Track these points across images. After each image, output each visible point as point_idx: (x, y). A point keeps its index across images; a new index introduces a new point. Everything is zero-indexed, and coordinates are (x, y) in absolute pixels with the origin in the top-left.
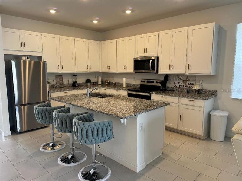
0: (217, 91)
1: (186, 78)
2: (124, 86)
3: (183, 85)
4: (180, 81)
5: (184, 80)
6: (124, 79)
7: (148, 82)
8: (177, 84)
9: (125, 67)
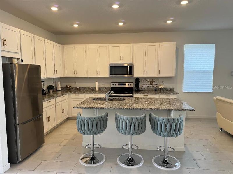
0: (174, 88)
1: (152, 80)
2: (97, 89)
3: (150, 85)
4: (148, 83)
5: (150, 82)
6: (97, 83)
7: (119, 84)
8: (145, 85)
9: (98, 72)
